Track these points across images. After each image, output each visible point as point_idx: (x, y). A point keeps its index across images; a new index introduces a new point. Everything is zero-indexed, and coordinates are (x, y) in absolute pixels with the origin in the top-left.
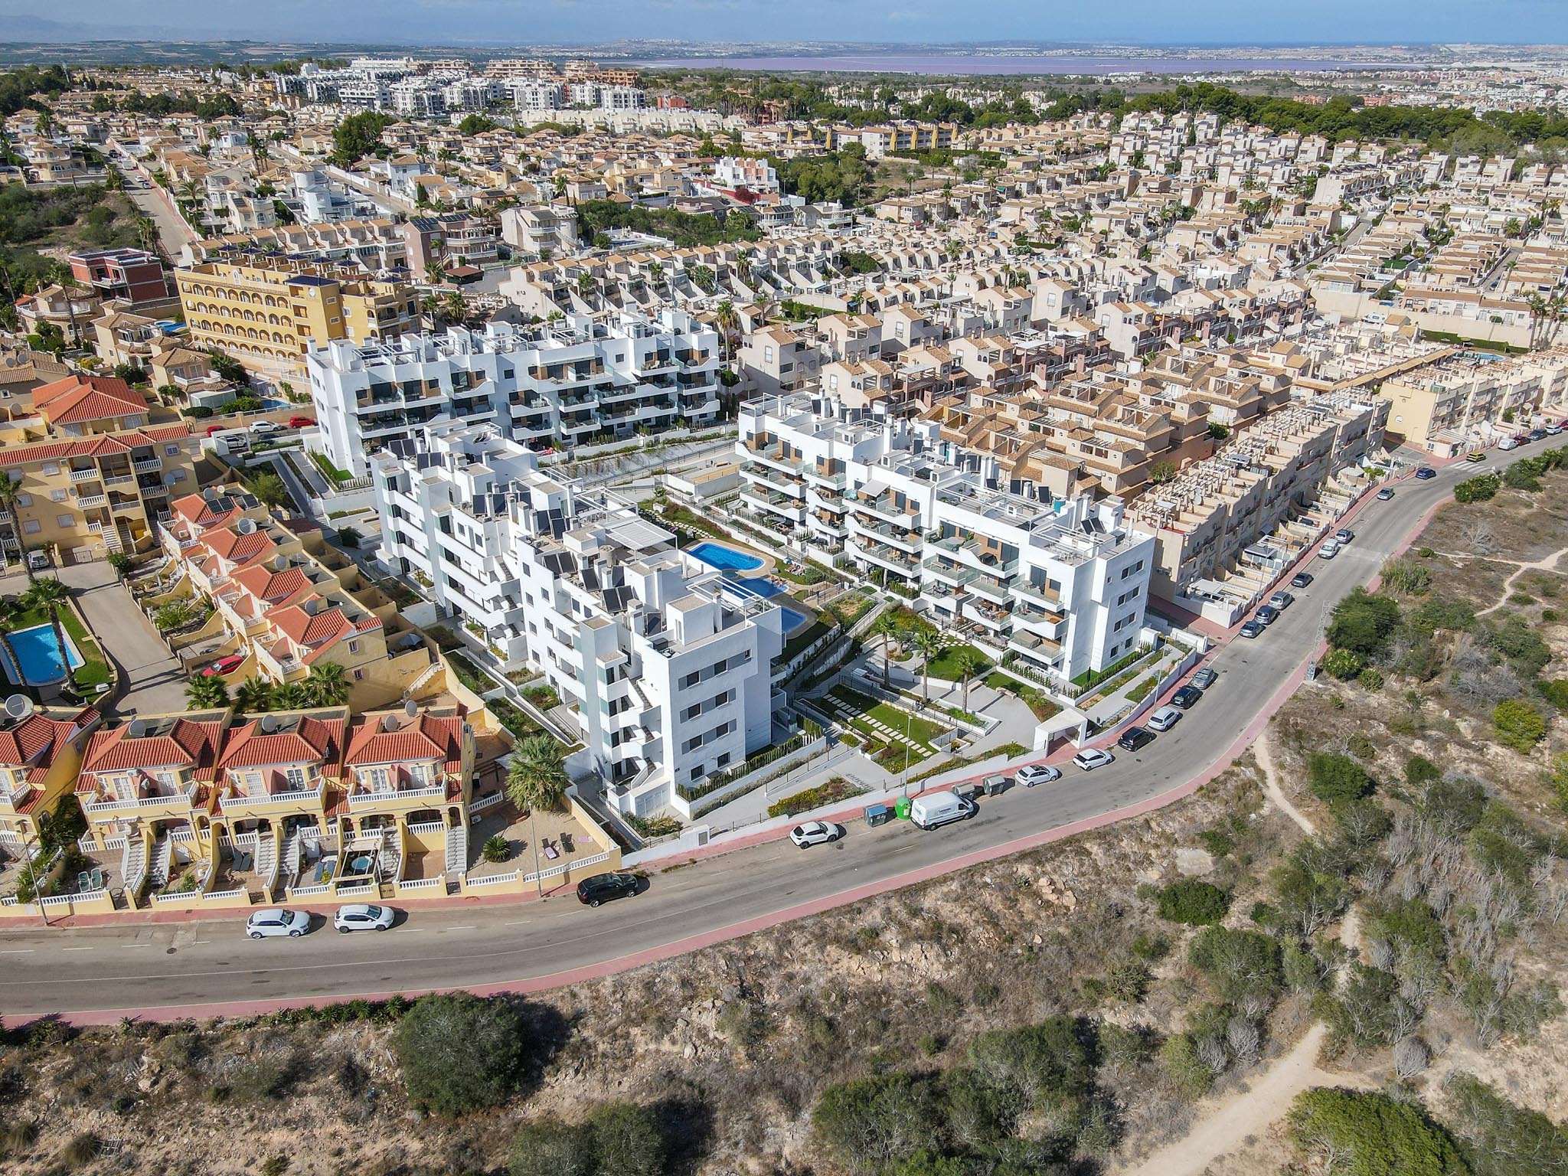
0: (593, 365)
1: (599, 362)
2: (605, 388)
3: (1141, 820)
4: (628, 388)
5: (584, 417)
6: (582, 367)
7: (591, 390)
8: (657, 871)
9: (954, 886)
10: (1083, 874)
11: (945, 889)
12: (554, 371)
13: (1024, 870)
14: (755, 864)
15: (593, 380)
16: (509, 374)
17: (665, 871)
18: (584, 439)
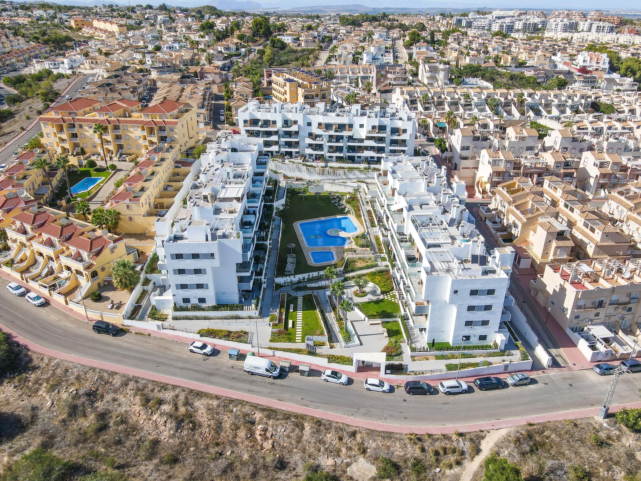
0: (347, 127)
1: (351, 126)
2: (351, 138)
3: (352, 429)
4: (361, 141)
5: (340, 149)
6: (341, 127)
7: (345, 138)
8: (133, 332)
9: (215, 403)
10: (289, 437)
11: (211, 402)
12: (328, 126)
13: (258, 416)
14: (167, 348)
15: (345, 133)
16: (309, 124)
17: (136, 333)
18: (339, 159)
